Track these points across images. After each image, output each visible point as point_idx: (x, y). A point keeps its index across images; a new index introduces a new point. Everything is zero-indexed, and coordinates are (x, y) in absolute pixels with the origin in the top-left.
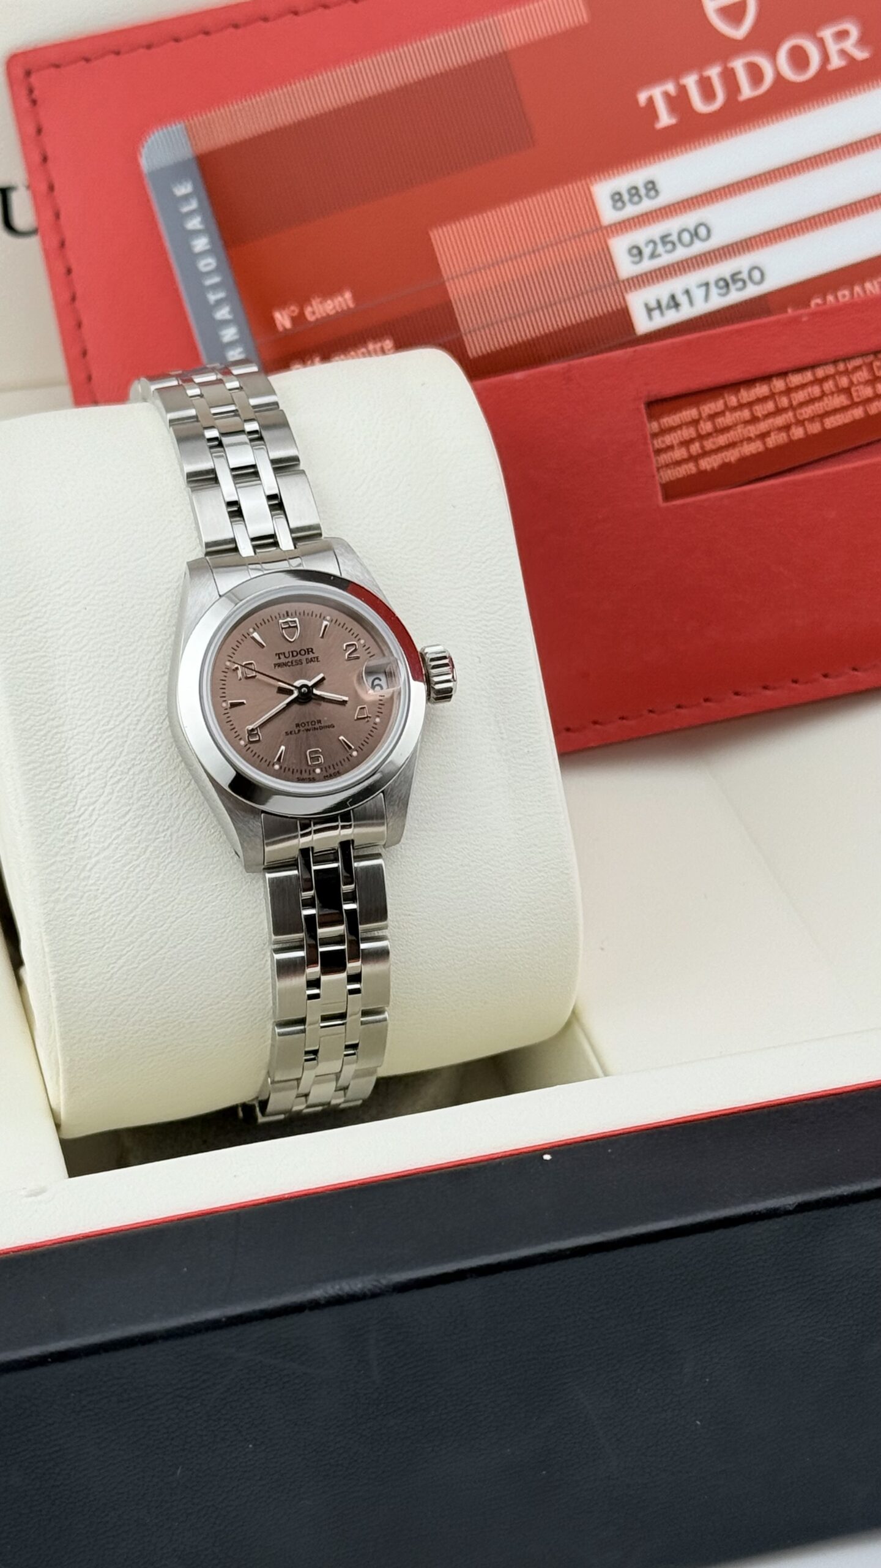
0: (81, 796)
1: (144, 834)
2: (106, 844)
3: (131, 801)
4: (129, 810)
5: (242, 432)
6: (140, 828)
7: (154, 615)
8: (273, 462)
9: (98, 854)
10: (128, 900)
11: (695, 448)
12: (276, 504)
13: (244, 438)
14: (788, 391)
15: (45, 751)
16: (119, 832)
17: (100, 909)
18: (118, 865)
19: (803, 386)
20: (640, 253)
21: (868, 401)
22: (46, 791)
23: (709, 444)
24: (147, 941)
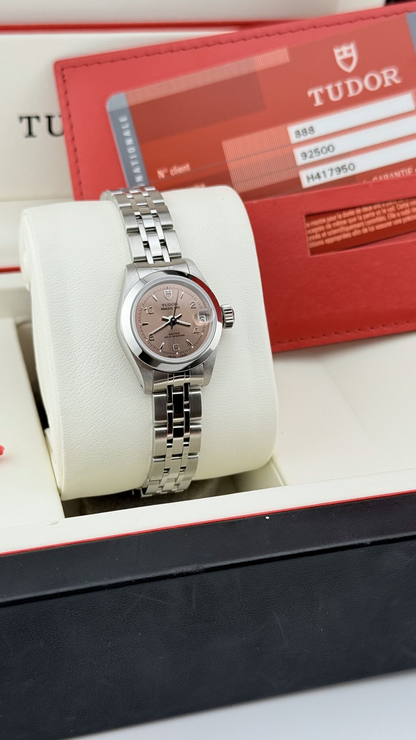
0: (78, 359)
1: (103, 377)
2: (87, 380)
3: (99, 362)
4: (98, 366)
5: (150, 214)
6: (102, 374)
7: (111, 286)
8: (162, 226)
9: (84, 384)
10: (95, 403)
11: (324, 235)
12: (163, 243)
13: (151, 216)
14: (362, 214)
15: (64, 340)
16: (93, 375)
17: (84, 406)
18: (92, 389)
19: (368, 212)
20: (306, 156)
21: (393, 220)
22: (64, 357)
23: (330, 233)
24: (103, 420)
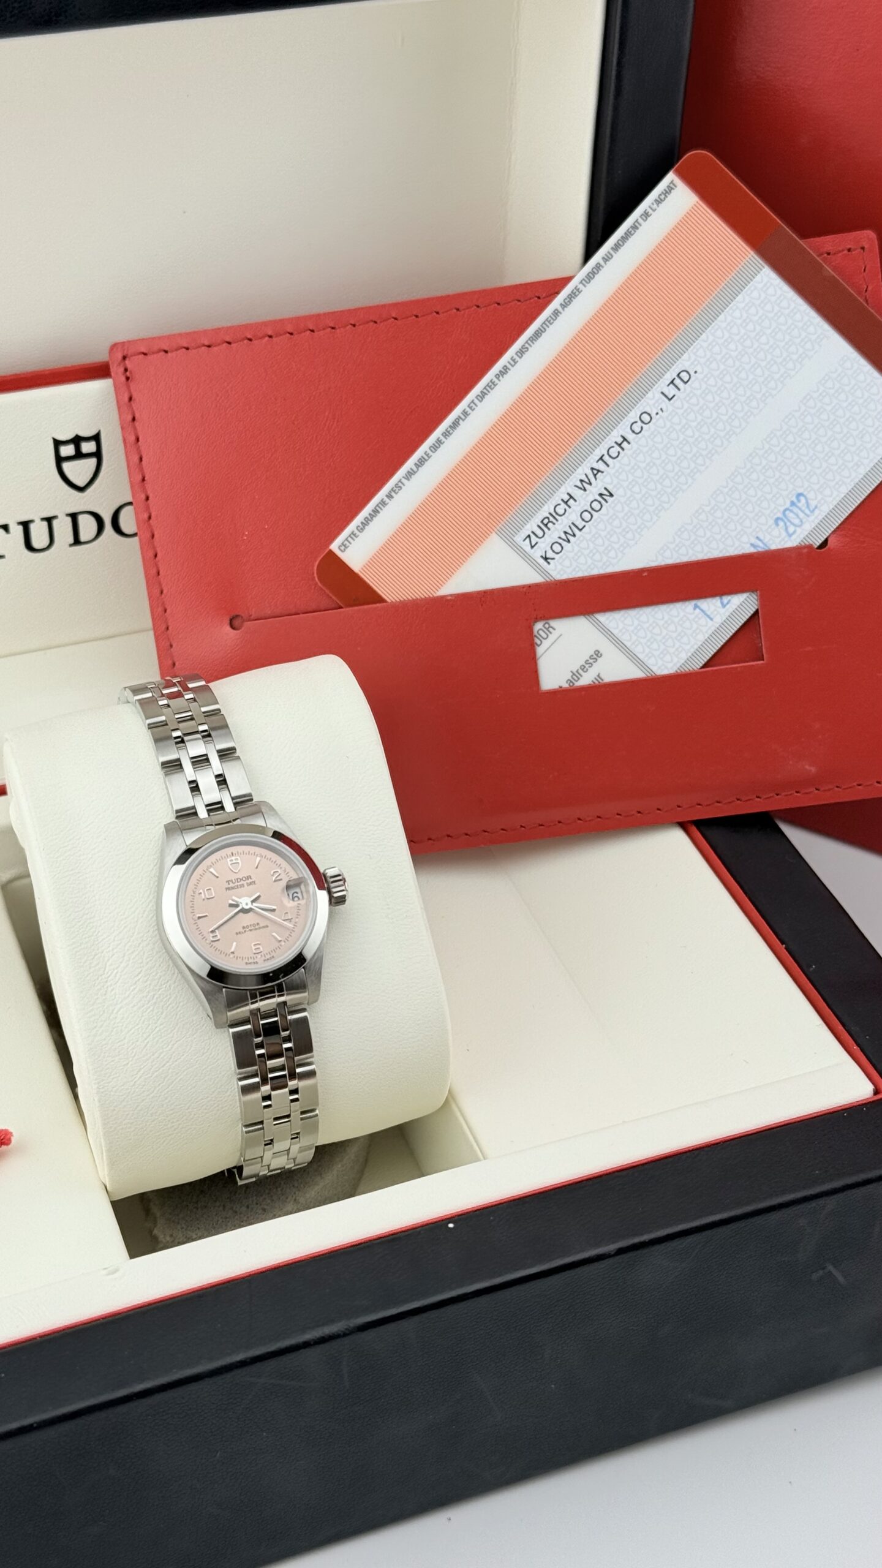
0: (108, 964)
1: (152, 987)
5: (197, 732)
8: (219, 751)
9: (122, 1002)
10: (143, 1031)
12: (222, 781)
13: (198, 736)
16: (135, 986)
22: (85, 962)
24: (158, 1057)
